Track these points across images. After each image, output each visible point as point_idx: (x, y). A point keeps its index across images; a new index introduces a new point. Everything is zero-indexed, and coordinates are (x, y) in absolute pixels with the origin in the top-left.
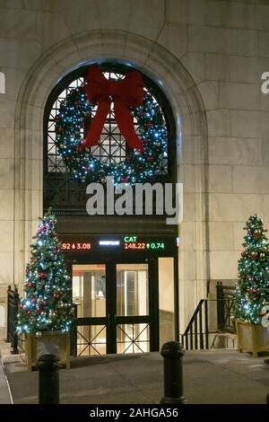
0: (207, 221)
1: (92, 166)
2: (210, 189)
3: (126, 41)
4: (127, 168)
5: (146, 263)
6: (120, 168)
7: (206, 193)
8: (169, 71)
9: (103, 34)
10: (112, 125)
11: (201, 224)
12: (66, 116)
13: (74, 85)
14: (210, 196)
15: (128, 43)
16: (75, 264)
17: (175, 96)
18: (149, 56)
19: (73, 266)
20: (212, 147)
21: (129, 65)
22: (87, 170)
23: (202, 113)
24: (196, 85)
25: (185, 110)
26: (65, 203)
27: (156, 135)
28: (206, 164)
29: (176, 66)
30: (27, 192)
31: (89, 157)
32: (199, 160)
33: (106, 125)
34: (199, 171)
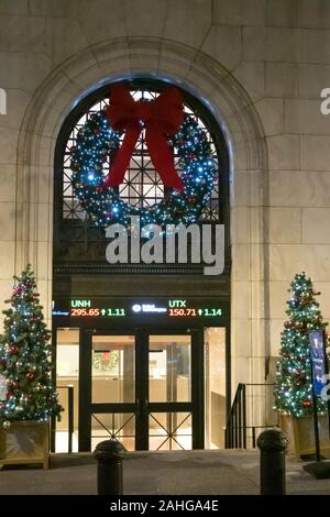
0: (266, 280)
1: (115, 210)
2: (271, 239)
3: (160, 49)
4: (161, 213)
5: (188, 334)
6: (151, 212)
7: (265, 244)
8: (217, 87)
9: (131, 43)
10: (145, 158)
11: (258, 283)
12: (83, 148)
13: (96, 108)
14: (271, 247)
15: (164, 53)
16: (95, 334)
17: (225, 119)
18: (191, 68)
19: (94, 337)
20: (273, 184)
21: (166, 80)
22: (110, 216)
23: (261, 139)
24: (252, 104)
25: (239, 137)
26: (83, 258)
27: (200, 169)
28: (266, 206)
29: (227, 79)
30: (31, 244)
31: (113, 199)
32: (256, 201)
33: (138, 158)
34: (256, 214)
